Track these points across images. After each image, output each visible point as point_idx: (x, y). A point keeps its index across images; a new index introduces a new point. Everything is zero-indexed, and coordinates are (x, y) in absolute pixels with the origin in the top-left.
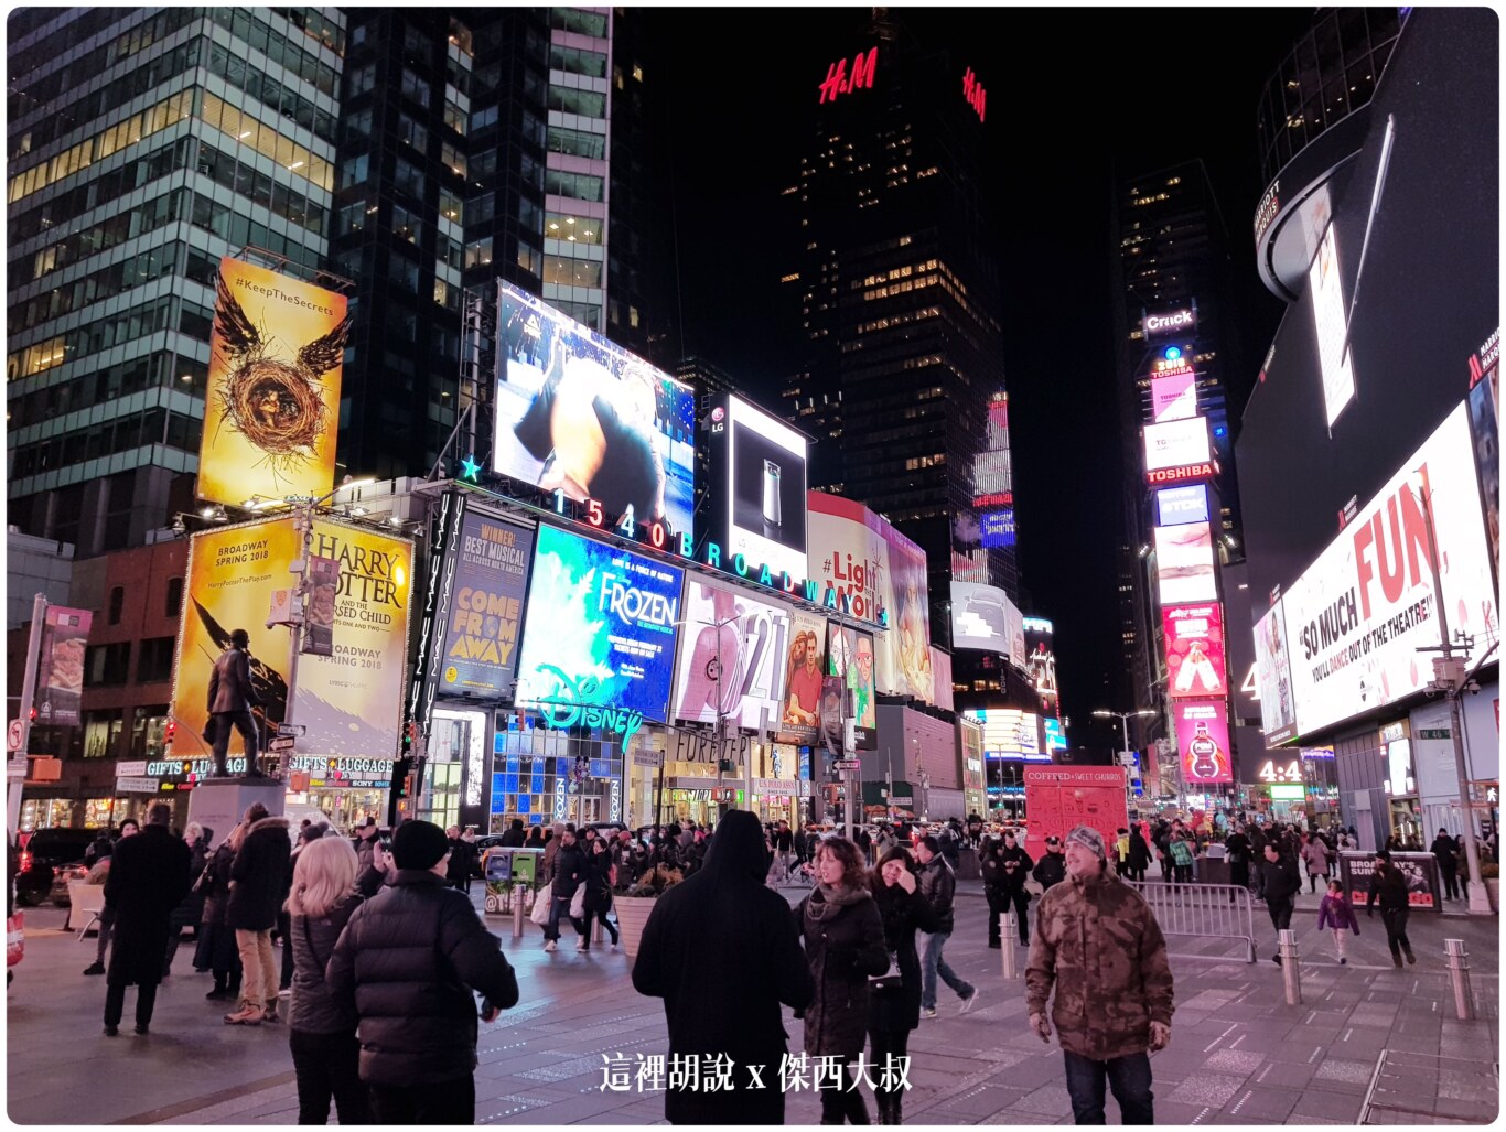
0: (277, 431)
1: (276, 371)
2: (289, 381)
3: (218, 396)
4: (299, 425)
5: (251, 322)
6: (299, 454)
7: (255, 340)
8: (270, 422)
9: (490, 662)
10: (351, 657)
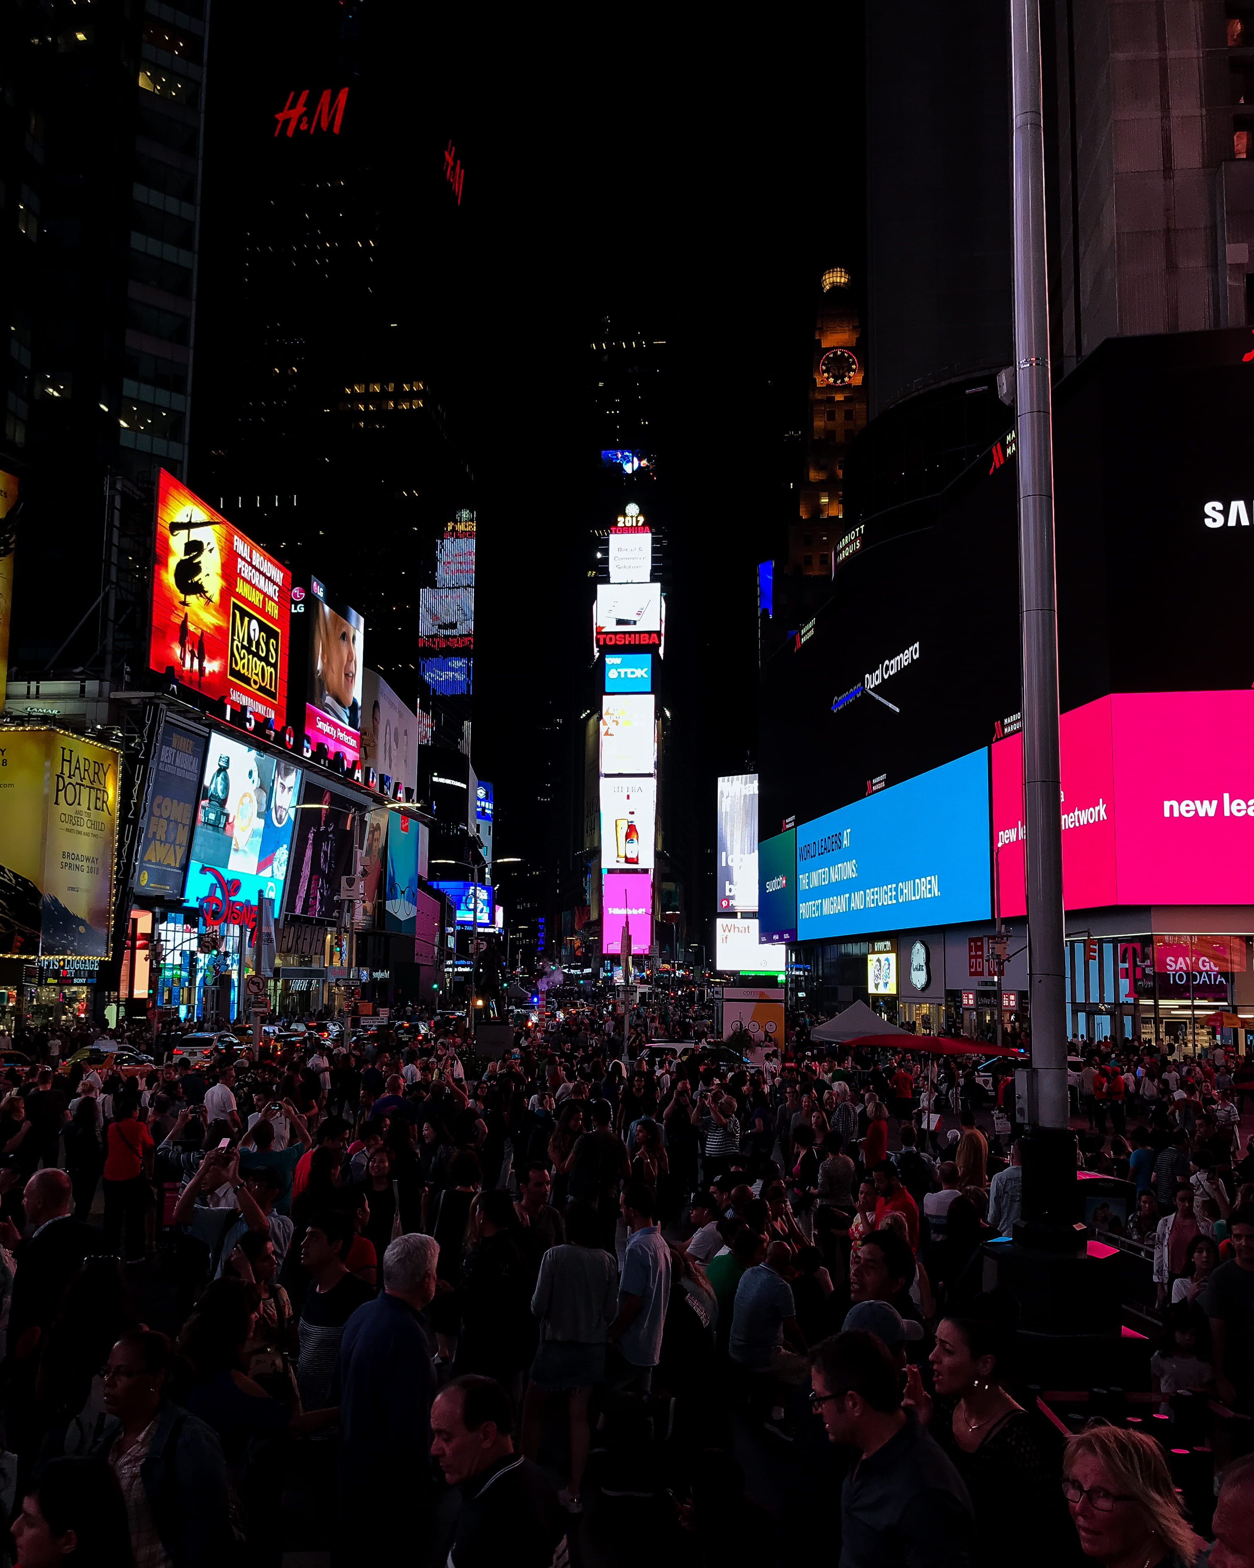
9: (169, 865)
10: (81, 863)
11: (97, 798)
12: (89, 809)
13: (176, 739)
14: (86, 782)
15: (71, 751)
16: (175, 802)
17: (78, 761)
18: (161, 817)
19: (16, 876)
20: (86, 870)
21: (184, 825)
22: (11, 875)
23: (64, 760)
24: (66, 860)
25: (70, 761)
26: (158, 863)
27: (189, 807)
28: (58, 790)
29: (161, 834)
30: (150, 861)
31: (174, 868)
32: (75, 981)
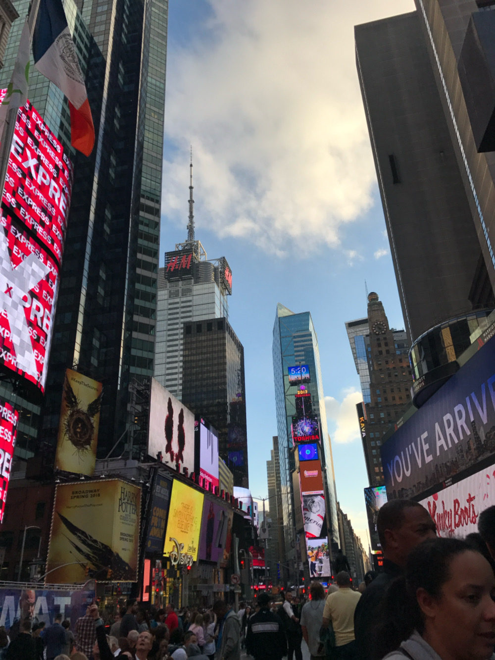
0: (80, 439)
1: (81, 414)
2: (85, 418)
3: (64, 425)
4: (87, 436)
5: (75, 394)
6: (87, 449)
7: (76, 402)
8: (78, 436)
9: (158, 538)
10: (127, 538)
11: (133, 509)
12: (130, 513)
13: (162, 482)
14: (129, 502)
15: (124, 489)
16: (161, 510)
17: (126, 493)
18: (155, 516)
19: (102, 544)
20: (128, 540)
21: (164, 520)
22: (100, 544)
23: (122, 492)
24: (122, 536)
25: (124, 493)
26: (155, 537)
27: (165, 512)
28: (120, 506)
29: (156, 524)
30: (151, 536)
31: (160, 539)
32: (123, 593)
